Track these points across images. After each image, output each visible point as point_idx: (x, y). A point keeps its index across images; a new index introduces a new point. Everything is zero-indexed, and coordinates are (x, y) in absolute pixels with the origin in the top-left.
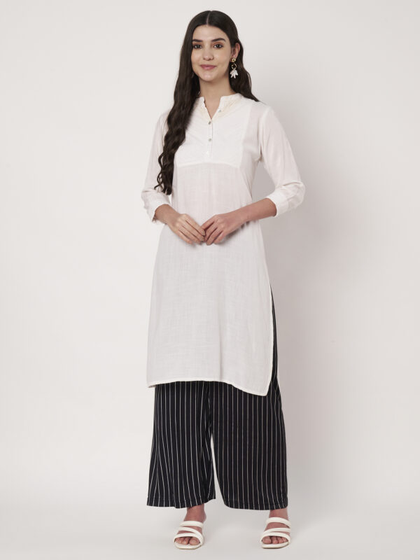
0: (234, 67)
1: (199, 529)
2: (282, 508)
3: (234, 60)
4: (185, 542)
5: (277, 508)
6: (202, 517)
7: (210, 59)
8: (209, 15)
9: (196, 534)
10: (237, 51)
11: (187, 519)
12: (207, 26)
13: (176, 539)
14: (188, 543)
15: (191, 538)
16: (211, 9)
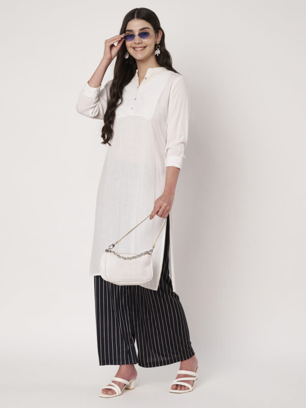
0: (158, 48)
3: (158, 42)
4: (105, 393)
7: (139, 43)
8: (137, 11)
9: (116, 387)
10: (160, 36)
12: (135, 19)
14: (107, 393)
16: (139, 7)
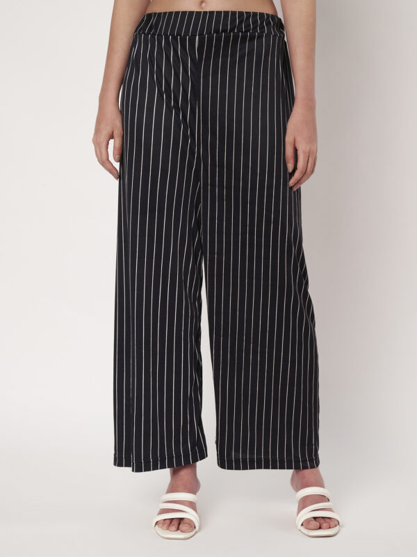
1: (192, 505)
2: (312, 467)
4: (174, 528)
5: (305, 467)
6: (194, 487)
9: (189, 514)
11: (172, 489)
13: (157, 523)
14: (178, 529)
15: (181, 520)
